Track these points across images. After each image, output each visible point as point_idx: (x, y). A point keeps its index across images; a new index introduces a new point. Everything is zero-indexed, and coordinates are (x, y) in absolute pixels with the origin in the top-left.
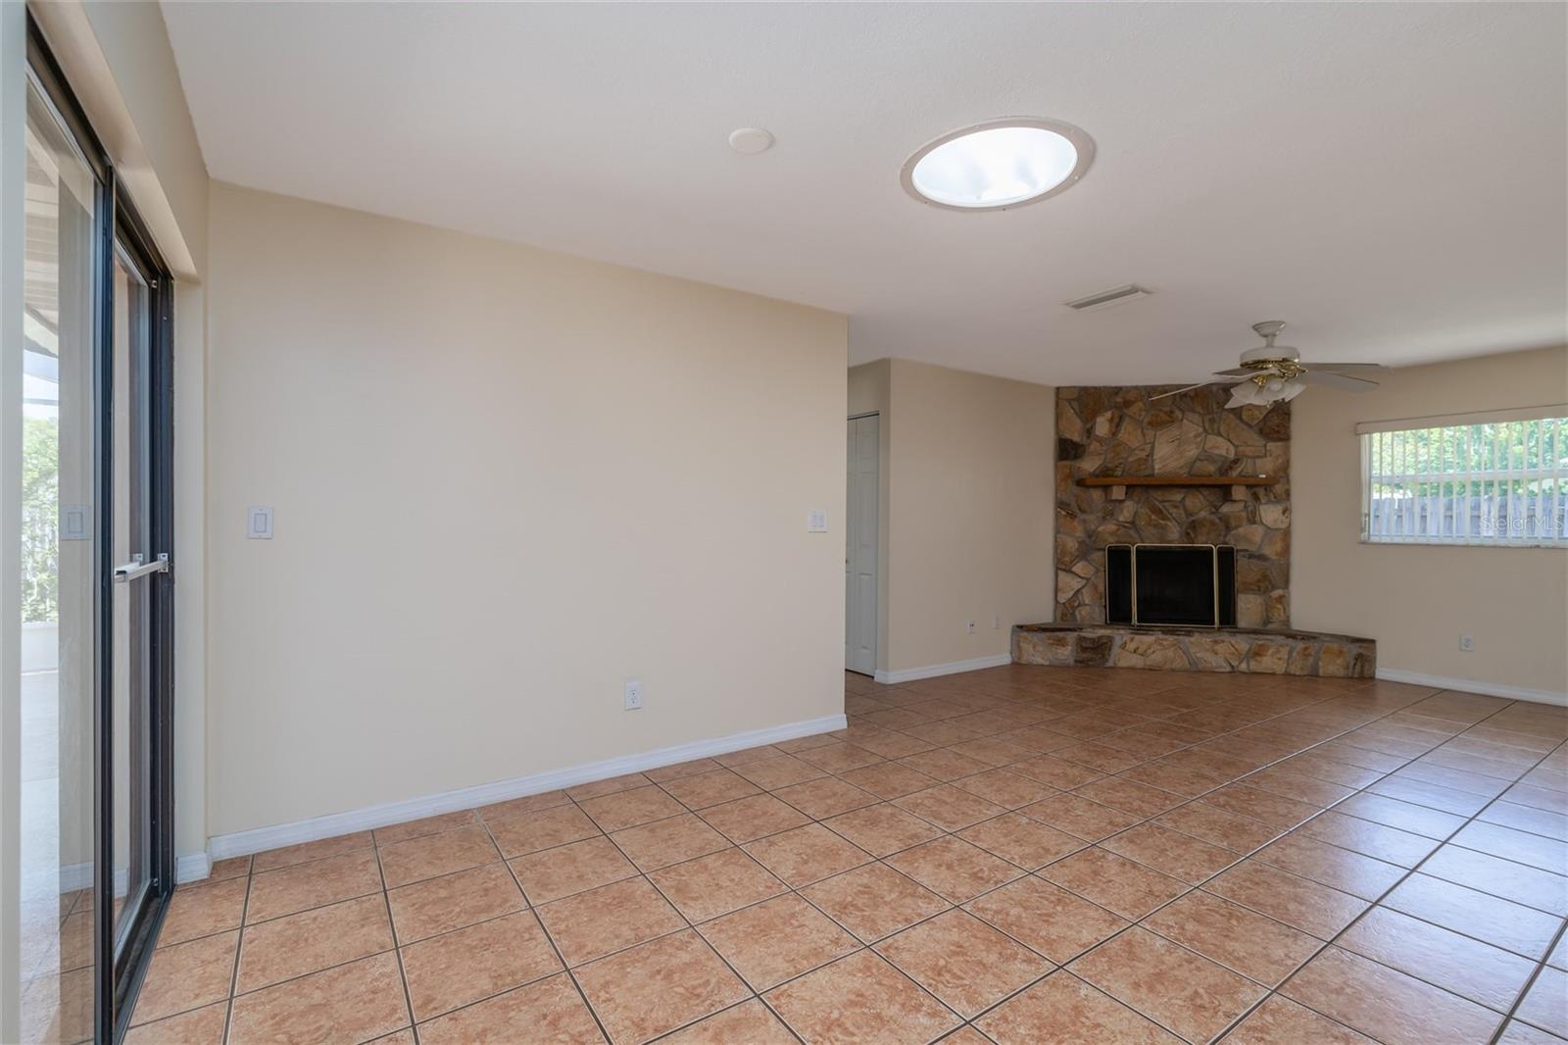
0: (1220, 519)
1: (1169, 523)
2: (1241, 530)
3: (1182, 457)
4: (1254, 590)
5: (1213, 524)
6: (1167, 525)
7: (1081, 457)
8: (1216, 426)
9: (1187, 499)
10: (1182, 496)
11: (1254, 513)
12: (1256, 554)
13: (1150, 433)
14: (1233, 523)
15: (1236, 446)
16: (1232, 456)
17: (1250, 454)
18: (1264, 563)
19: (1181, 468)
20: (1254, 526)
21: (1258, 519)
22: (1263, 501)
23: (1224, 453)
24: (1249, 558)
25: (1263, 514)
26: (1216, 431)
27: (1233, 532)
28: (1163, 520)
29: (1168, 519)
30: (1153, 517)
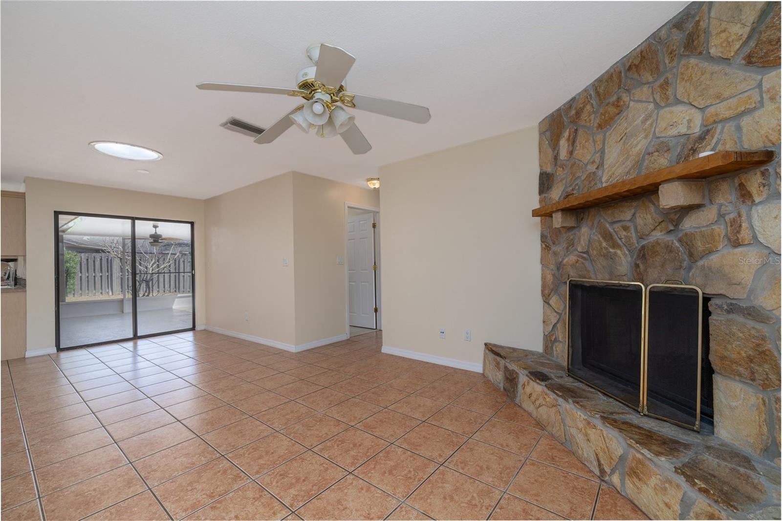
0: (680, 240)
1: (619, 252)
2: (714, 259)
3: (627, 158)
4: (740, 375)
5: (669, 249)
6: (615, 253)
7: (551, 188)
8: (670, 92)
9: (637, 215)
10: (633, 211)
11: (736, 225)
12: (743, 304)
13: (599, 137)
14: (700, 246)
15: (702, 110)
16: (697, 130)
17: (728, 114)
18: (759, 326)
19: (628, 173)
20: (740, 249)
21: (745, 234)
22: (757, 200)
23: (683, 129)
24: (729, 311)
25: (756, 223)
26: (672, 98)
27: (700, 263)
28: (613, 247)
29: (619, 247)
30: (604, 244)
